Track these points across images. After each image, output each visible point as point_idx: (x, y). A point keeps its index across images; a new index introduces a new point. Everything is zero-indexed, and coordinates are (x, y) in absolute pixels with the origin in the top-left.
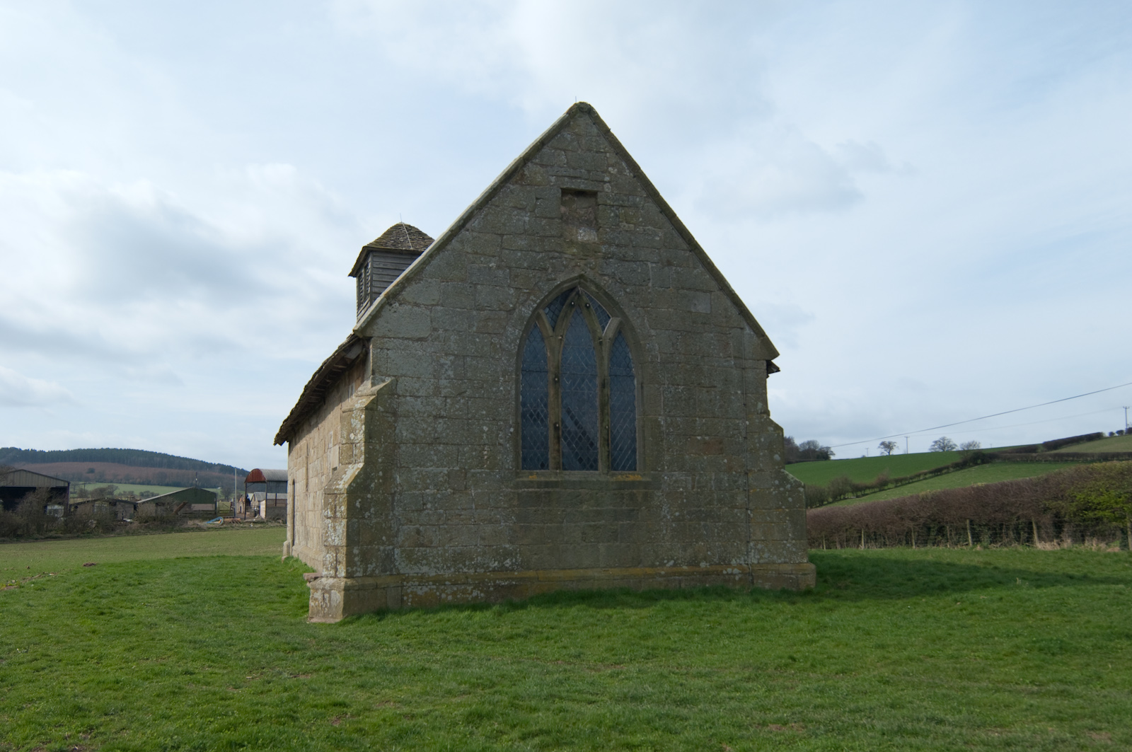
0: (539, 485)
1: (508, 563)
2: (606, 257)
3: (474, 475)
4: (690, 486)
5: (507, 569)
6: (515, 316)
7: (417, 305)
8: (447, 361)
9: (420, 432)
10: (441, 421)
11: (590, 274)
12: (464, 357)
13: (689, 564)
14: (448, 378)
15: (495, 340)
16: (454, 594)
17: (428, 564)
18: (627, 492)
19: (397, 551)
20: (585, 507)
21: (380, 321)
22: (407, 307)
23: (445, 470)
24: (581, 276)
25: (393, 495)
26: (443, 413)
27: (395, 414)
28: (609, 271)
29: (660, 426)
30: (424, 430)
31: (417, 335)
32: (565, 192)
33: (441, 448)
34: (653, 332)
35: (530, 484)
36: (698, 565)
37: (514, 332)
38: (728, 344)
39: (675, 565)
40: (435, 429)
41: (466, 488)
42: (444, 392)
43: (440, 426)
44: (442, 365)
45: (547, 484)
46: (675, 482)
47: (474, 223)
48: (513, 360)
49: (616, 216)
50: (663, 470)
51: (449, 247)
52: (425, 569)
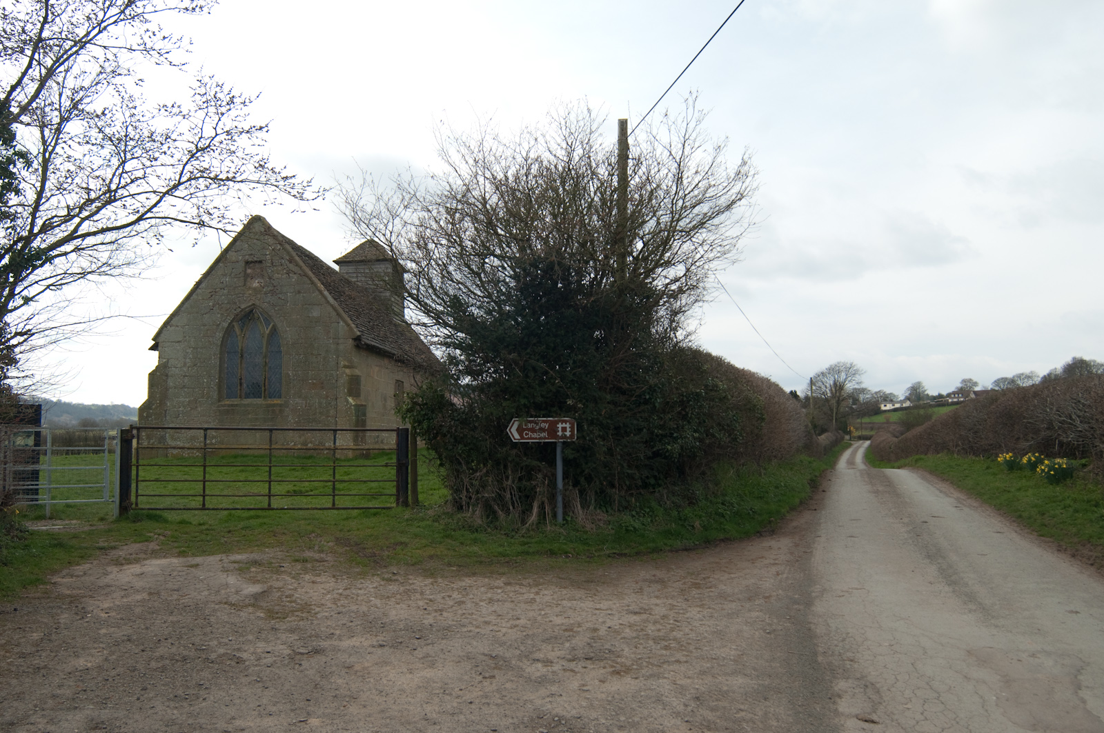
0: (229, 405)
1: (214, 441)
2: (266, 293)
3: (199, 402)
4: (304, 406)
5: (213, 444)
6: (220, 327)
7: (177, 326)
8: (189, 351)
9: (177, 383)
10: (186, 378)
11: (257, 303)
12: (197, 348)
13: (302, 444)
14: (190, 358)
15: (211, 339)
16: (188, 454)
17: (180, 441)
18: (270, 409)
19: (167, 435)
20: (250, 416)
21: (162, 335)
22: (173, 328)
23: (187, 400)
24: (254, 304)
25: (166, 411)
26: (187, 374)
27: (167, 376)
28: (267, 300)
29: (289, 376)
30: (179, 382)
31: (177, 340)
32: (247, 263)
33: (186, 390)
34: (288, 329)
35: (224, 406)
36: (307, 445)
37: (219, 335)
38: (329, 331)
39: (294, 445)
40: (183, 381)
41: (196, 407)
42: (188, 365)
43: (186, 380)
44: (187, 353)
45: (232, 405)
46: (296, 403)
47: (203, 285)
48: (219, 348)
49: (272, 271)
50: (290, 398)
51: (192, 298)
52: (179, 443)
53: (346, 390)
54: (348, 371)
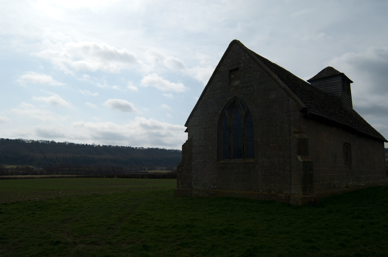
1: (215, 187)
2: (241, 88)
3: (208, 162)
4: (268, 163)
6: (217, 114)
7: (196, 116)
9: (197, 151)
10: (201, 147)
11: (237, 95)
12: (206, 129)
13: (268, 192)
14: (203, 135)
15: (213, 122)
17: (199, 186)
18: (247, 166)
19: (192, 182)
20: (235, 171)
21: (190, 123)
23: (202, 160)
24: (235, 97)
25: (191, 167)
26: (201, 145)
27: (192, 146)
28: (242, 92)
29: (258, 142)
31: (196, 124)
33: (201, 154)
34: (256, 110)
35: (221, 164)
37: (217, 119)
38: (283, 108)
39: (263, 191)
40: (200, 149)
41: (206, 165)
42: (202, 139)
44: (201, 132)
45: (225, 164)
46: (263, 162)
47: (208, 90)
48: (217, 127)
49: (244, 73)
50: (259, 158)
53: (296, 150)
54: (297, 136)
